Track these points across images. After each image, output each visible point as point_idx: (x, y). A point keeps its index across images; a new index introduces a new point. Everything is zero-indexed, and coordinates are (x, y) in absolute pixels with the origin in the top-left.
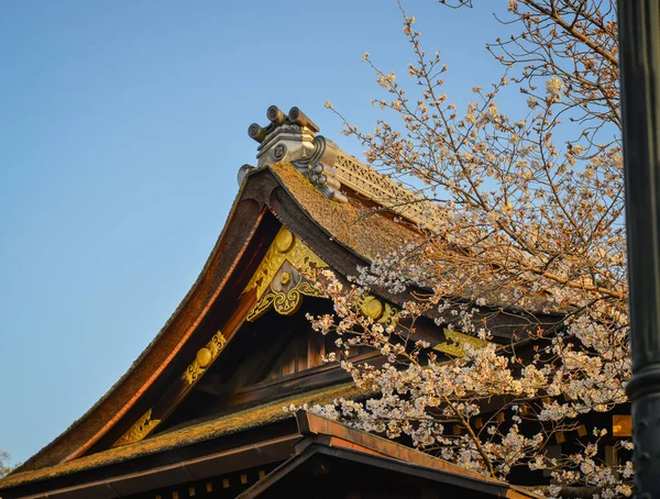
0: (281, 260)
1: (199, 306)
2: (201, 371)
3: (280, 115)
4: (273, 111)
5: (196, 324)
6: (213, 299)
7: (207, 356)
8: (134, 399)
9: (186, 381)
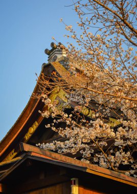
0: (56, 96)
1: (28, 112)
2: (30, 135)
3: (55, 46)
4: (52, 44)
5: (28, 119)
6: (33, 110)
7: (32, 130)
8: (8, 146)
9: (25, 139)
